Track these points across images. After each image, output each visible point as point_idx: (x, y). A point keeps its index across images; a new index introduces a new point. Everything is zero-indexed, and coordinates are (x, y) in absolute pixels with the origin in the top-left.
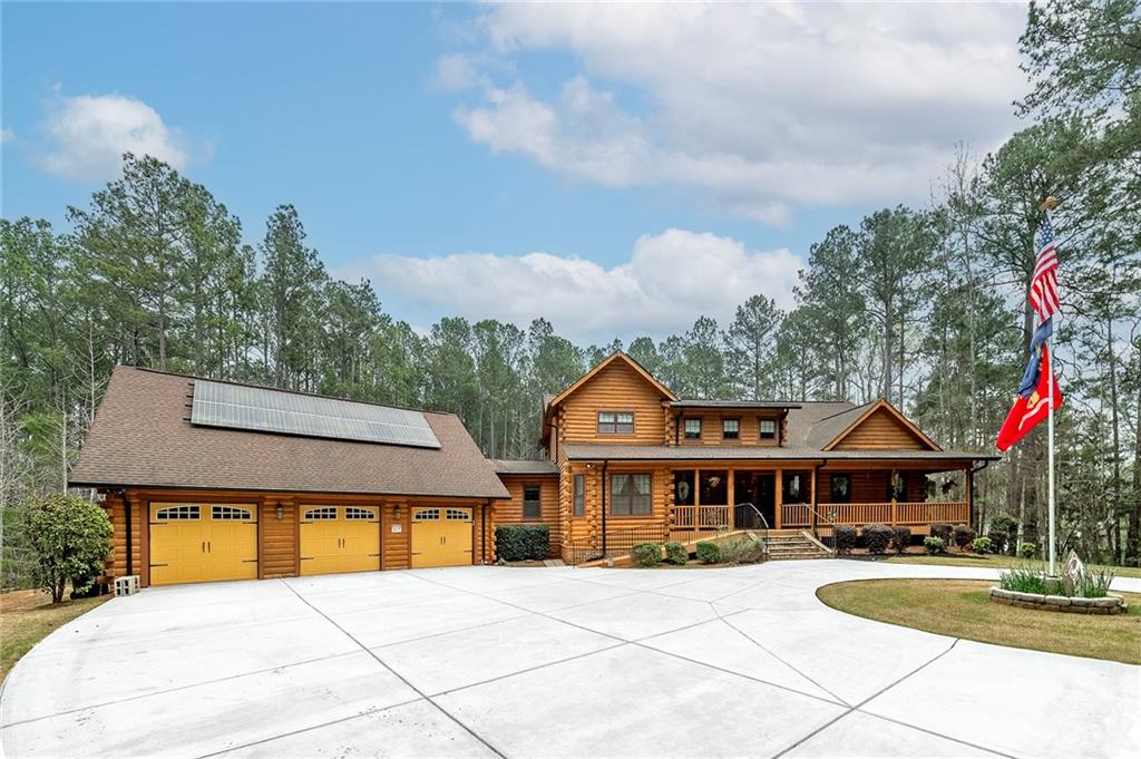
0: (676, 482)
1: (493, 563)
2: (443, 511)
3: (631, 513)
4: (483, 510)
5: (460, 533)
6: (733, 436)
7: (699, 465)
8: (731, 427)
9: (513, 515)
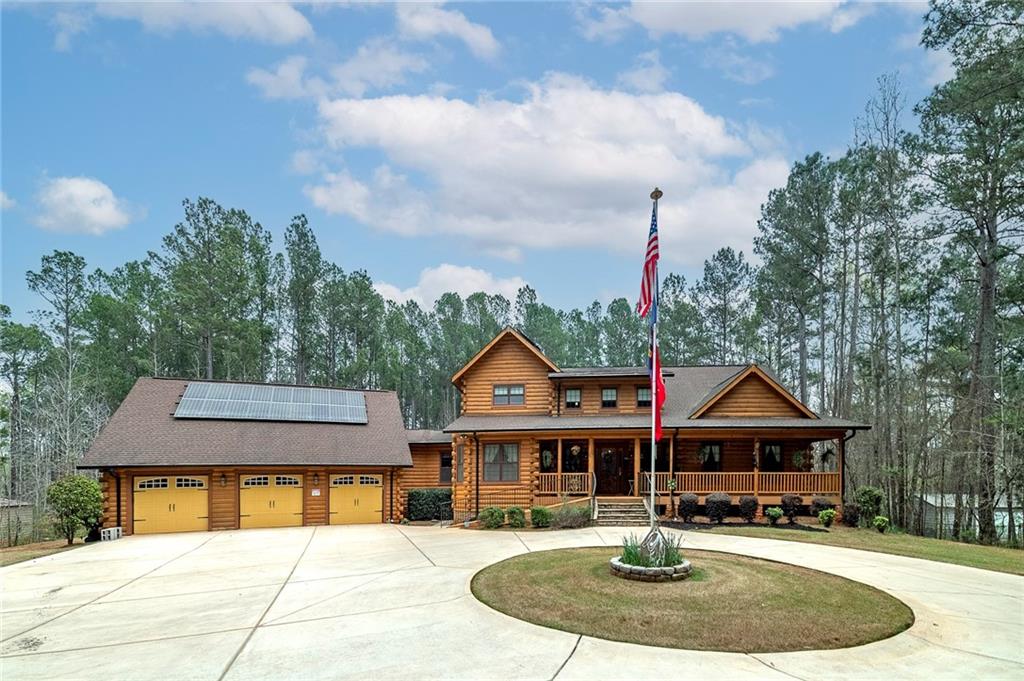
0: (541, 451)
2: (357, 478)
3: (501, 479)
4: (392, 475)
5: (372, 496)
6: (611, 404)
7: (562, 435)
8: (609, 395)
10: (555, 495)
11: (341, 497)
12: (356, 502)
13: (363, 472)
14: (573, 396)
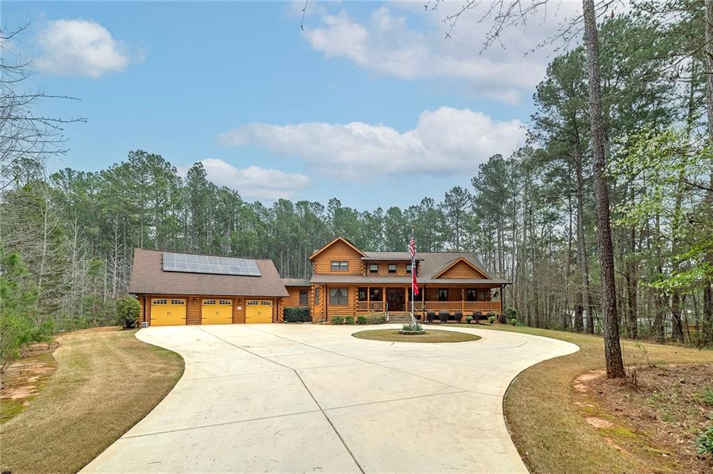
0: (359, 292)
1: (282, 322)
2: (259, 302)
3: (339, 304)
4: (277, 301)
5: (268, 311)
6: (394, 271)
7: (370, 286)
8: (392, 268)
9: (295, 303)
10: (367, 311)
11: (251, 311)
12: (259, 313)
13: (263, 299)
14: (374, 268)
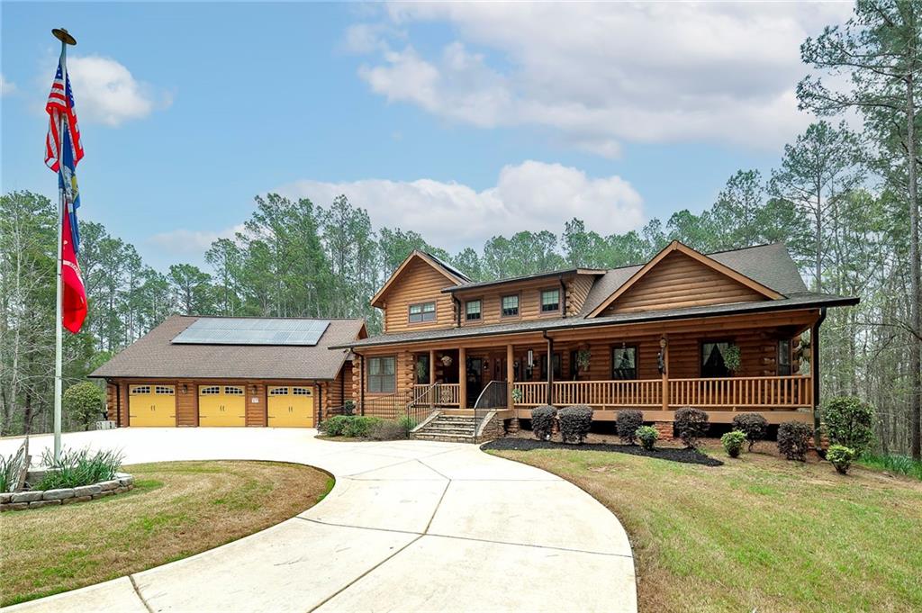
0: (414, 363)
2: (291, 389)
3: (381, 391)
4: (320, 387)
5: (305, 404)
6: (514, 312)
8: (511, 303)
10: (429, 406)
11: (277, 405)
12: (290, 409)
13: (296, 385)
14: (474, 308)
